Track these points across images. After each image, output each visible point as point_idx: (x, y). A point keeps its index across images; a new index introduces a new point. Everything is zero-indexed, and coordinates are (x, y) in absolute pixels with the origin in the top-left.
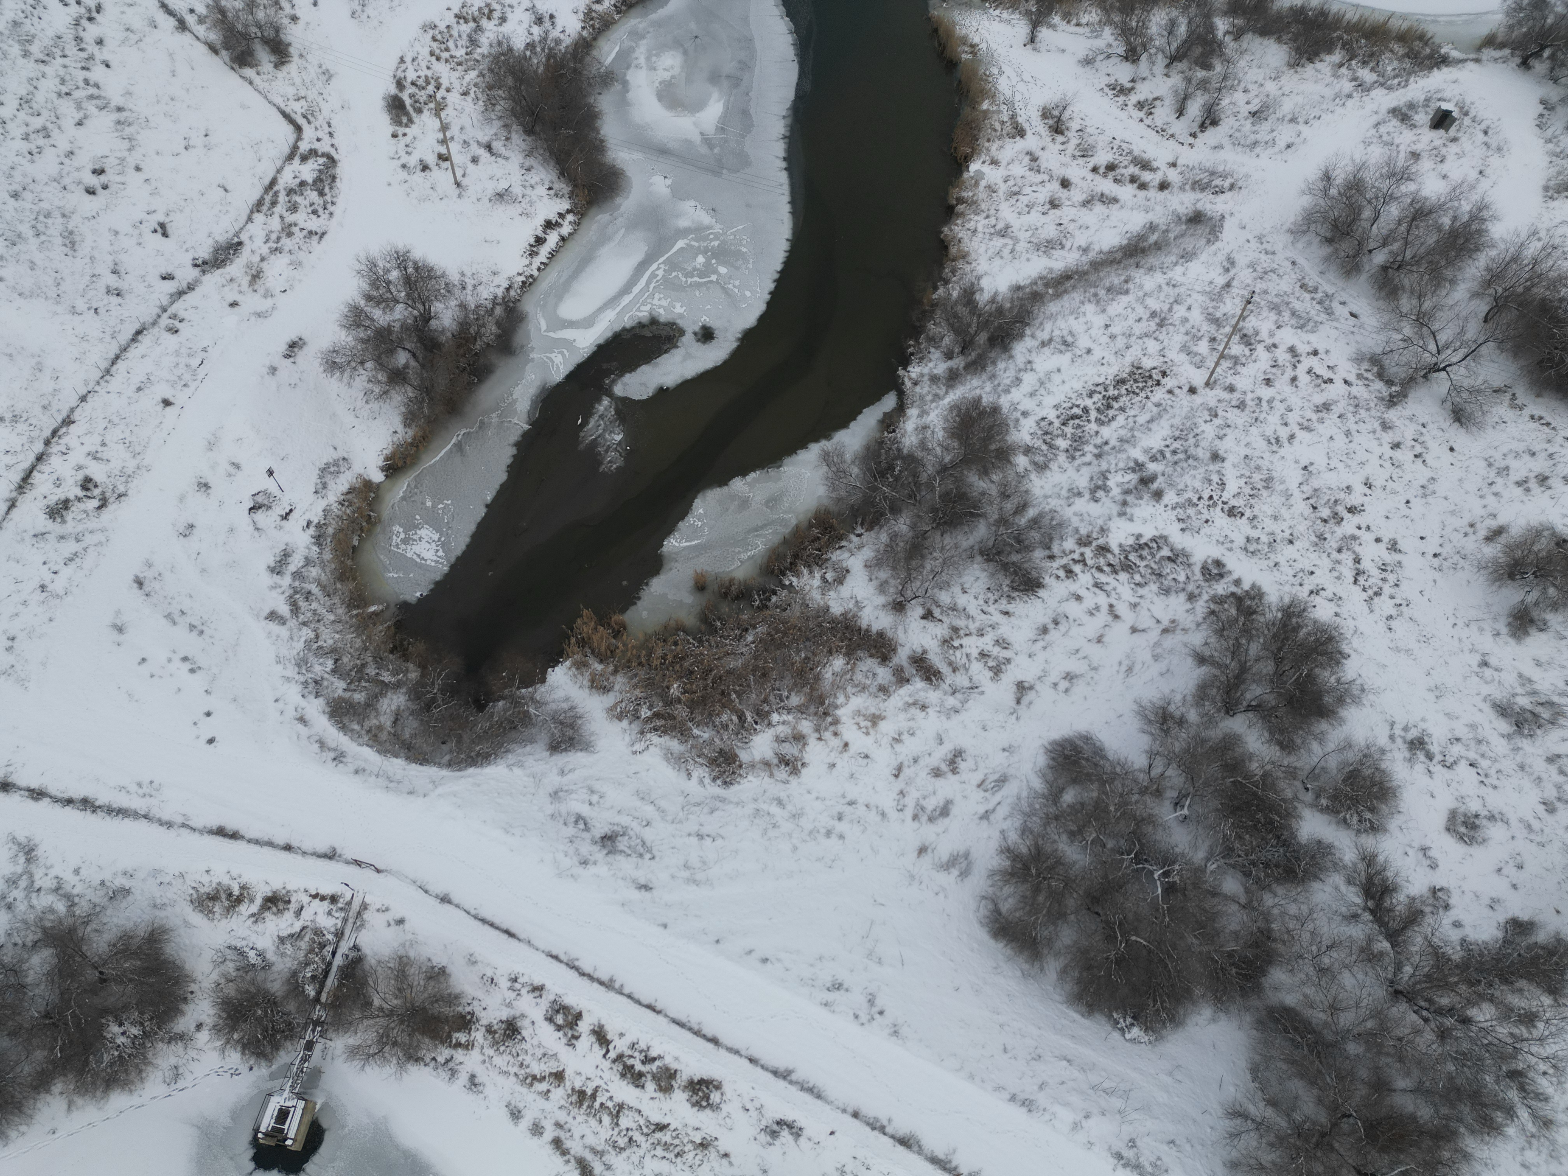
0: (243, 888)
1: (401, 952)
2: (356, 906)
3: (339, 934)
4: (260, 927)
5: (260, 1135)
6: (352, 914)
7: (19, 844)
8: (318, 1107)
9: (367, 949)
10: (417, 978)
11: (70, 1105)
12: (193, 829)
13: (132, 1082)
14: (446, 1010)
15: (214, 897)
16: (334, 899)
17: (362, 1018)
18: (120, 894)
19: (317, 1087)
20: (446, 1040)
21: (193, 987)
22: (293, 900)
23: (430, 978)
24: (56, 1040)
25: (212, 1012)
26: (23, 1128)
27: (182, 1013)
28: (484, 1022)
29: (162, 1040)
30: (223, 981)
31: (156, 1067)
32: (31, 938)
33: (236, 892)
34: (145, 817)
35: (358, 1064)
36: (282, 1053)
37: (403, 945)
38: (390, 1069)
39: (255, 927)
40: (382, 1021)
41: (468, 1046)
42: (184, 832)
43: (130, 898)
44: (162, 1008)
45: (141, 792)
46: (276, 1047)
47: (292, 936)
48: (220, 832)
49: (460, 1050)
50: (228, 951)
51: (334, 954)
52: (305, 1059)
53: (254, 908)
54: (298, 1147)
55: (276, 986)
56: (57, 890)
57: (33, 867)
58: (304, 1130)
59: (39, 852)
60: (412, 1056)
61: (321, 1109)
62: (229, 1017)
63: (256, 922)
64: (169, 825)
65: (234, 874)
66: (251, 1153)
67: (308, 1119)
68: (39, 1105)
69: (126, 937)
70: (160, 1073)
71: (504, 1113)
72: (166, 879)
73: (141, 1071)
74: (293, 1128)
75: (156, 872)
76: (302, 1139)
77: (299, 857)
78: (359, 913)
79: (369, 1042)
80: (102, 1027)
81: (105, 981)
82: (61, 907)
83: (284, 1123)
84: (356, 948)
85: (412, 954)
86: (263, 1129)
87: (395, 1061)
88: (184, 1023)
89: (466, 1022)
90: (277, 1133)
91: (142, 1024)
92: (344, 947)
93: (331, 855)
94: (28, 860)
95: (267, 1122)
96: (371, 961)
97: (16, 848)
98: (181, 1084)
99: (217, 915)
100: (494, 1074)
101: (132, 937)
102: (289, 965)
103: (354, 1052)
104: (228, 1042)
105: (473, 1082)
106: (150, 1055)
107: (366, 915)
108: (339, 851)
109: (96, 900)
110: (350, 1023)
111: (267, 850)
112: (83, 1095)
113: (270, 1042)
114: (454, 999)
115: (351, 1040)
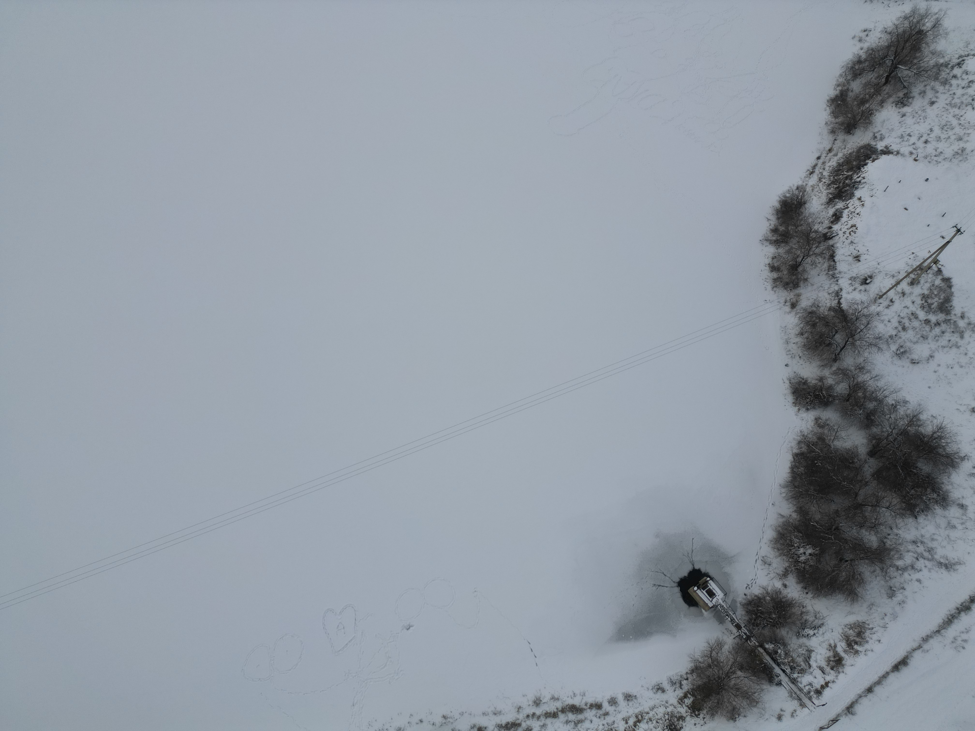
0: (857, 652)
1: (760, 705)
2: (806, 701)
3: (794, 681)
4: (825, 645)
5: (708, 579)
6: (802, 696)
7: (954, 564)
8: (703, 611)
9: (774, 688)
10: (738, 702)
11: (783, 516)
12: (914, 650)
13: (775, 543)
14: (709, 704)
15: (860, 634)
16: (819, 692)
17: (735, 661)
18: (891, 593)
19: (714, 616)
20: (693, 692)
21: (810, 595)
22: (832, 672)
23: (734, 709)
24: (821, 526)
25: (789, 596)
26: (784, 495)
27: (797, 583)
28: (688, 718)
29: (789, 567)
30: (804, 610)
31: (776, 557)
32: (888, 543)
33: (856, 647)
34: (938, 631)
35: (712, 642)
36: (744, 613)
37: (764, 709)
38: (698, 655)
39: (826, 643)
40: (727, 669)
41: (681, 701)
42: (915, 645)
43: (885, 596)
44: (807, 576)
45: (959, 639)
46: (748, 612)
47: (809, 657)
48: (903, 663)
49: (682, 695)
50: (820, 622)
51: (784, 671)
52: (732, 620)
53: (839, 649)
54: (690, 590)
55: (783, 632)
56: (913, 567)
57: (935, 563)
58: (697, 599)
59: (943, 570)
60: (696, 670)
61: (701, 612)
62: (781, 601)
63: (830, 645)
64: (926, 639)
65: (869, 653)
66: (703, 570)
67: (701, 603)
68: (791, 505)
69: (862, 582)
70: (772, 556)
71: (633, 692)
72: (887, 619)
73: (778, 550)
74: (702, 595)
75: (895, 617)
76: (693, 595)
77: (859, 692)
78: (800, 699)
79: (719, 655)
80: (814, 546)
81: (841, 560)
82: (900, 563)
83: (706, 592)
84: (779, 684)
85: (755, 710)
86: (711, 582)
87: (700, 660)
88: (791, 580)
89: (695, 709)
90: (704, 586)
91: (804, 563)
92: (784, 678)
93: (850, 709)
94: (940, 564)
95: (712, 585)
96: (766, 686)
97: (953, 562)
98: (759, 562)
99: (846, 630)
100: (657, 702)
101: (859, 584)
102: (792, 645)
103: (720, 644)
104: (767, 593)
105: (660, 689)
106: (784, 557)
107: (796, 703)
108: (850, 716)
109: (894, 581)
110: (737, 653)
111: (875, 678)
112: (783, 522)
113: (754, 611)
114: (713, 713)
115: (727, 648)
